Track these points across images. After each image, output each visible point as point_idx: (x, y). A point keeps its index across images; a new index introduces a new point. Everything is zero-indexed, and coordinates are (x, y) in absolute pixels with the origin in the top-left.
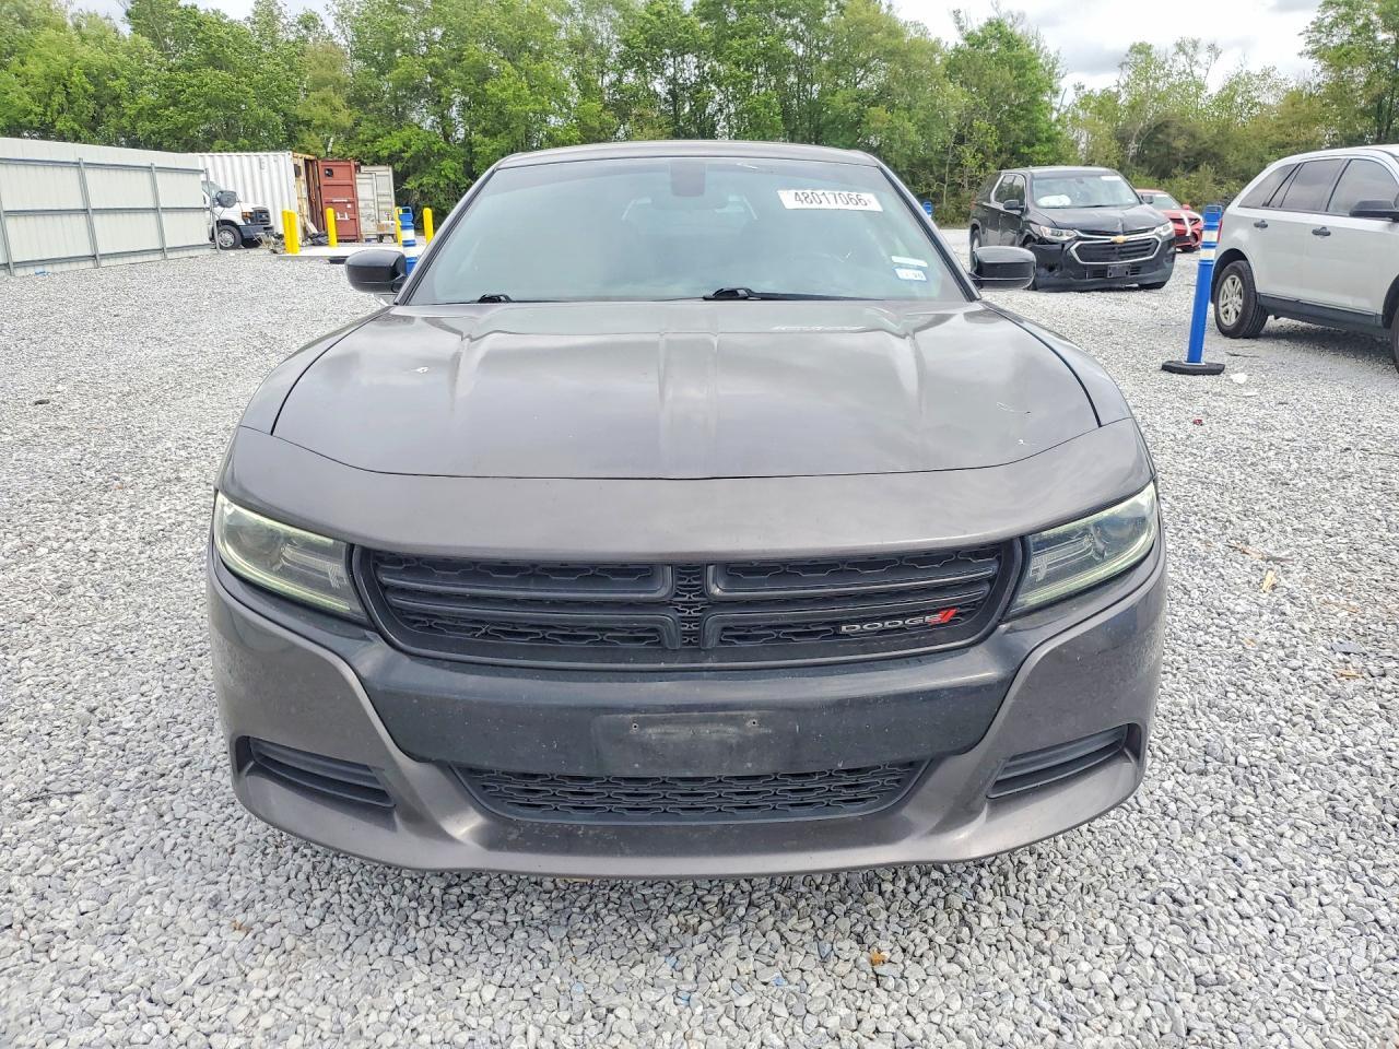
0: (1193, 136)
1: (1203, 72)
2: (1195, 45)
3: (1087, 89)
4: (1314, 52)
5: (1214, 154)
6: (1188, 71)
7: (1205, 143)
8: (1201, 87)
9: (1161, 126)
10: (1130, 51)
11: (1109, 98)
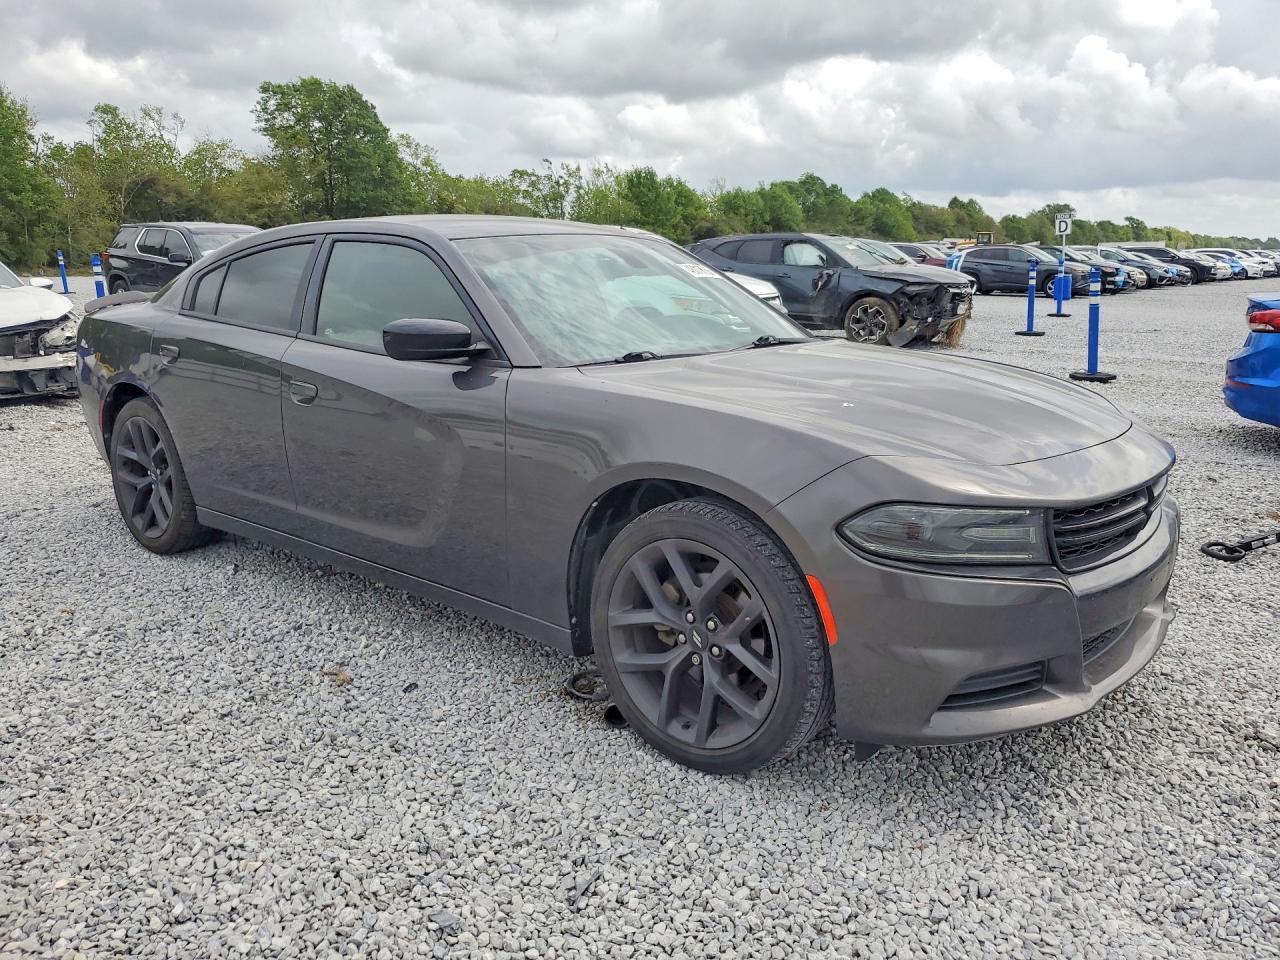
0: (179, 194)
1: (172, 138)
2: (159, 111)
3: (56, 141)
4: (265, 130)
5: (202, 211)
6: (158, 134)
7: (191, 200)
8: (171, 150)
9: (150, 183)
10: (96, 110)
11: (83, 151)
